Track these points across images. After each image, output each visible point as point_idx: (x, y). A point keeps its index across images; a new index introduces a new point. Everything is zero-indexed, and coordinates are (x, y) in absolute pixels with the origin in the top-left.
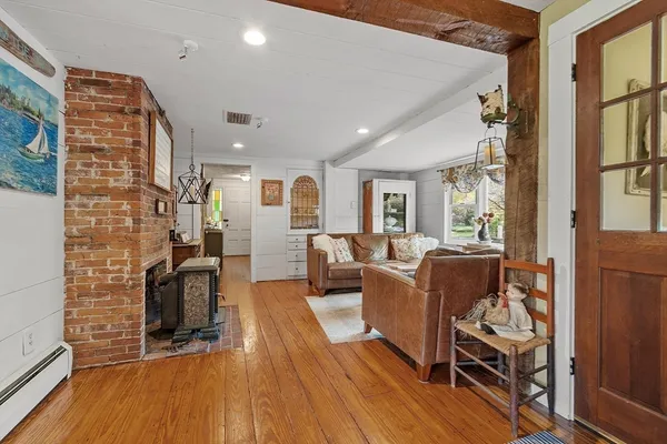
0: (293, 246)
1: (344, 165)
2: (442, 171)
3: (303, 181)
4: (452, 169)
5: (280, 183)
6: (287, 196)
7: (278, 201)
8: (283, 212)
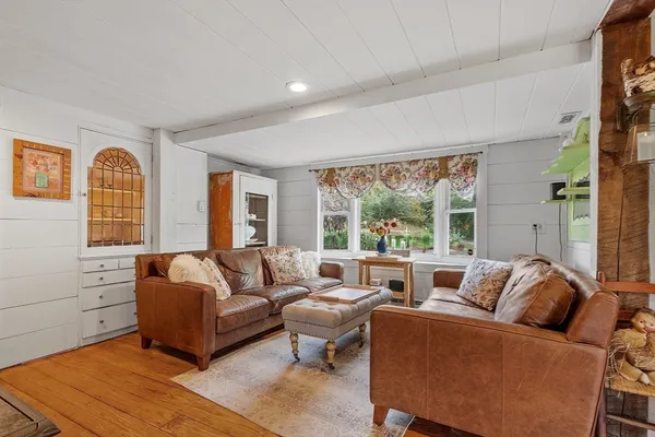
0: (94, 279)
1: (192, 144)
2: (317, 171)
3: (114, 158)
4: (331, 171)
5: (65, 154)
6: (79, 182)
7: (62, 192)
8: (73, 214)
